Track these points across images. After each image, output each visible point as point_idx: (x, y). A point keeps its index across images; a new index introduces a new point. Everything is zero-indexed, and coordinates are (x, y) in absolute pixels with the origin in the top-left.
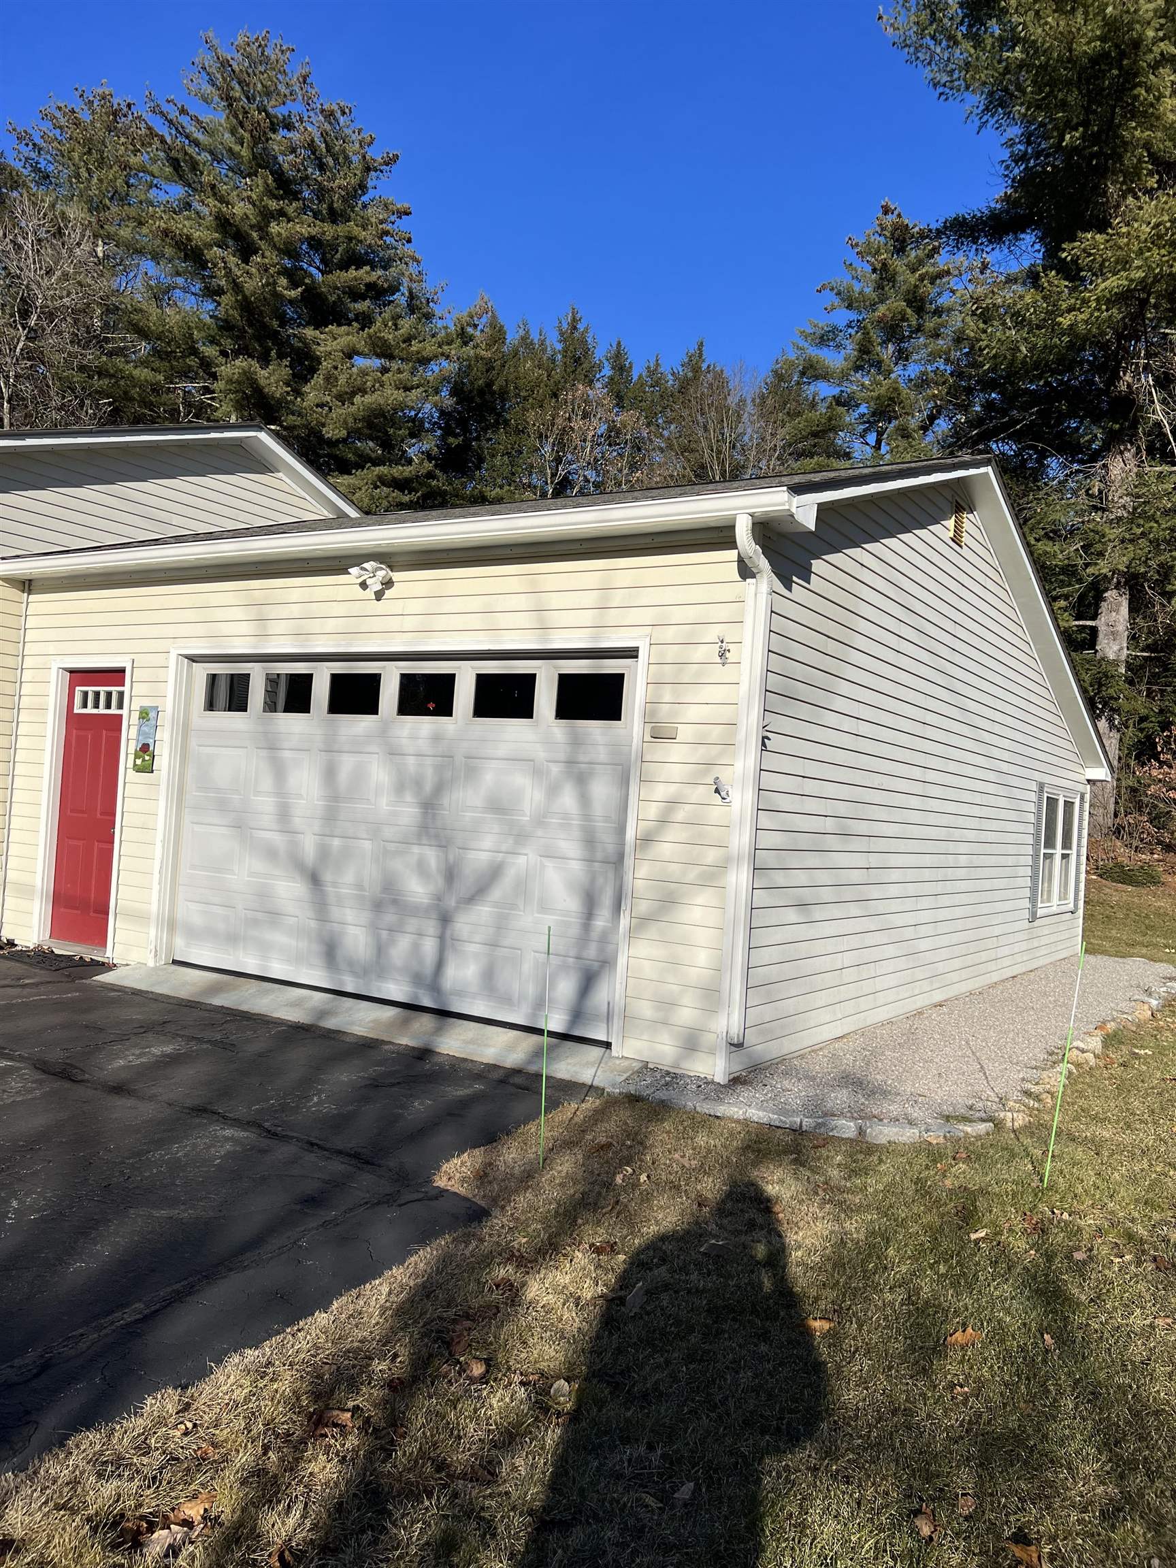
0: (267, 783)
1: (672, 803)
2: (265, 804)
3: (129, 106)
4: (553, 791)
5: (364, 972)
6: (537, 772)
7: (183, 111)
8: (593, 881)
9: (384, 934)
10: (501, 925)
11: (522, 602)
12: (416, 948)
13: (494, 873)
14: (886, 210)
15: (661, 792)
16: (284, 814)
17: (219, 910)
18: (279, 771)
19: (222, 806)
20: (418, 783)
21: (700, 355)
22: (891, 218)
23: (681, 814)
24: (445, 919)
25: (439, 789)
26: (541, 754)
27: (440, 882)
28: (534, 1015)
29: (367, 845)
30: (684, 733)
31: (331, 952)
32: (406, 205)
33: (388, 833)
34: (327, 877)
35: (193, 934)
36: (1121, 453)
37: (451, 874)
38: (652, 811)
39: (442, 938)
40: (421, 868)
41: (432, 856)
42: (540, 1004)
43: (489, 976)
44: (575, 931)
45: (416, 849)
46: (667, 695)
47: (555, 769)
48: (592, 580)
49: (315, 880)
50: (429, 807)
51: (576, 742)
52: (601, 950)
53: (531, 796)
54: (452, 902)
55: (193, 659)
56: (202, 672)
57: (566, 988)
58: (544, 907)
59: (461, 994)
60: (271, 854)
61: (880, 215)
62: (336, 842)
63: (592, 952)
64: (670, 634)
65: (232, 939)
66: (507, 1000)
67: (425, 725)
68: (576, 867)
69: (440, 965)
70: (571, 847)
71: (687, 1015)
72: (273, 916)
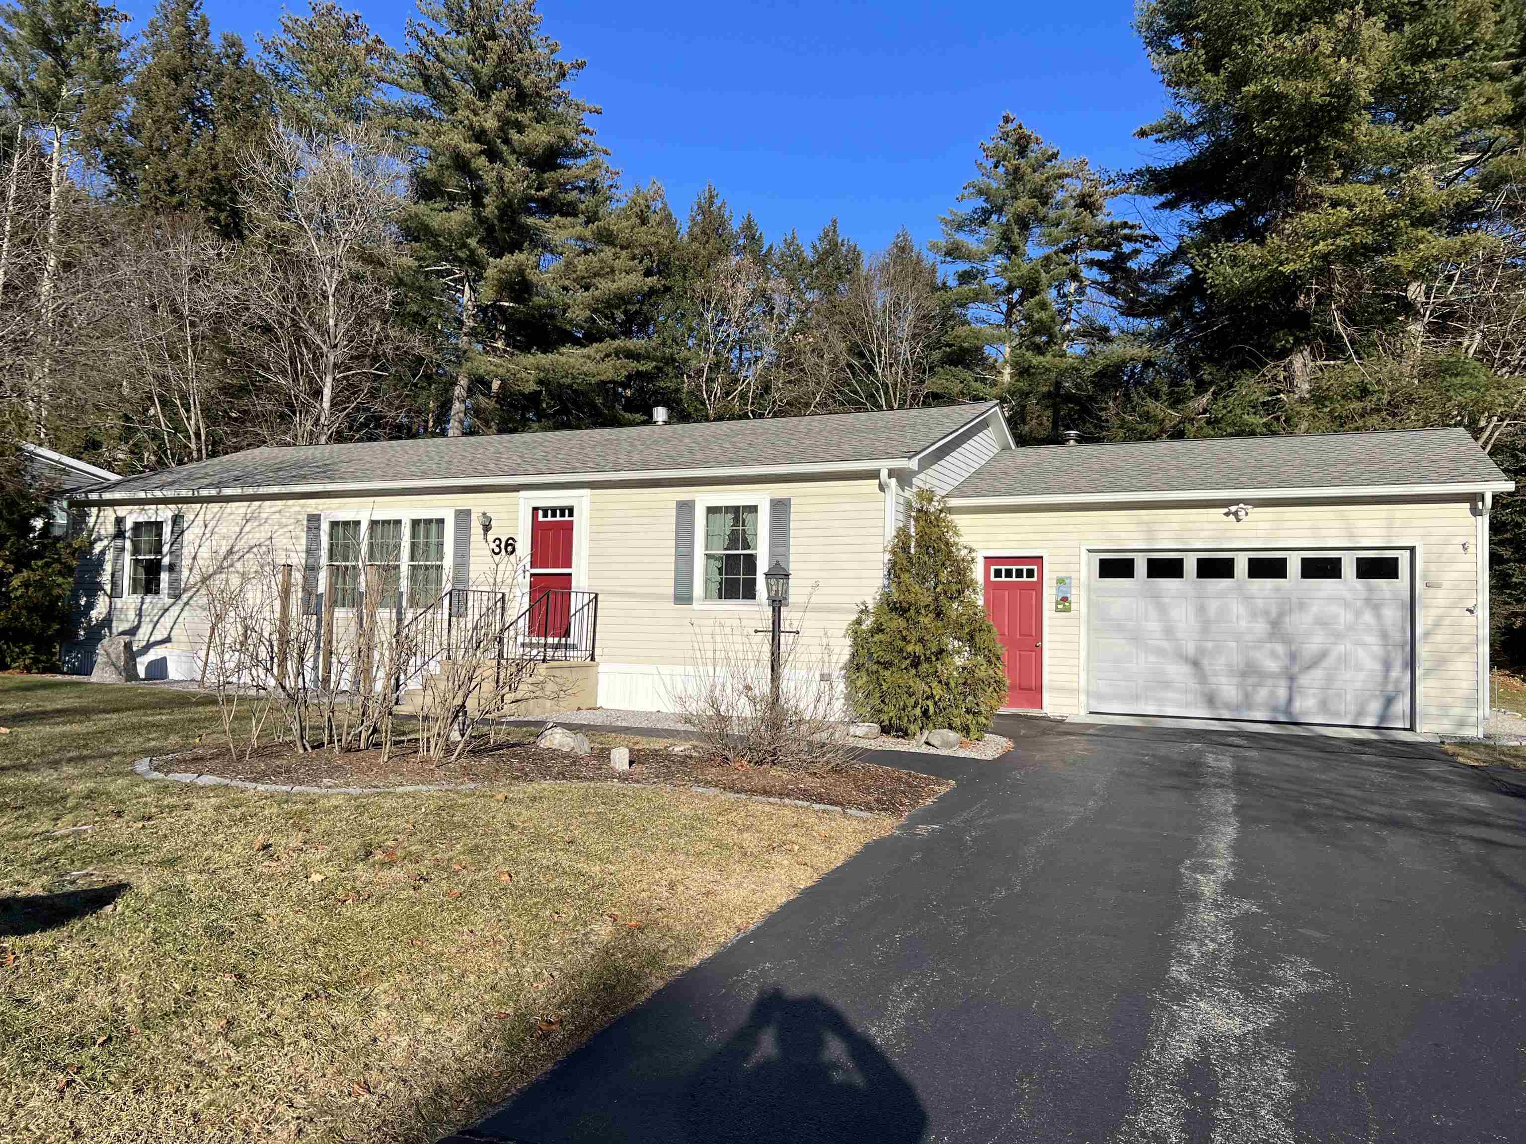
0: (1153, 614)
1: (1441, 617)
2: (1153, 626)
3: (357, 18)
4: (1358, 614)
5: (1238, 708)
6: (1346, 604)
7: (431, 33)
8: (1388, 653)
9: (1250, 688)
10: (1330, 679)
11: (1337, 524)
12: (1272, 694)
13: (1323, 655)
14: (1007, 120)
15: (1433, 612)
16: (1169, 632)
17: (1123, 683)
18: (1162, 609)
19: (1119, 628)
20: (1267, 613)
21: (835, 231)
22: (1010, 127)
23: (1447, 621)
24: (1292, 679)
25: (1281, 614)
26: (1348, 596)
27: (1287, 662)
28: (1356, 720)
29: (1234, 644)
30: (1445, 584)
31: (1211, 700)
32: (598, 107)
33: (1248, 637)
34: (1205, 662)
35: (1100, 697)
36: (1301, 352)
37: (1293, 657)
38: (1430, 621)
39: (1290, 688)
40: (1273, 655)
41: (1280, 648)
42: (1360, 713)
43: (1324, 706)
44: (1379, 679)
45: (1268, 645)
46: (1433, 567)
47: (1359, 603)
48: (1384, 514)
49: (1195, 664)
50: (1275, 624)
51: (1370, 590)
52: (1396, 687)
53: (1344, 617)
54: (1296, 669)
55: (1089, 551)
56: (1097, 557)
57: (1375, 707)
58: (1358, 668)
59: (1306, 713)
60: (1160, 652)
61: (1002, 123)
62: (1210, 645)
63: (1390, 688)
64: (1432, 540)
65: (1137, 698)
66: (1337, 714)
67: (1268, 584)
68: (1377, 650)
69: (1290, 700)
70: (1372, 640)
71: (1457, 711)
72: (1166, 685)
